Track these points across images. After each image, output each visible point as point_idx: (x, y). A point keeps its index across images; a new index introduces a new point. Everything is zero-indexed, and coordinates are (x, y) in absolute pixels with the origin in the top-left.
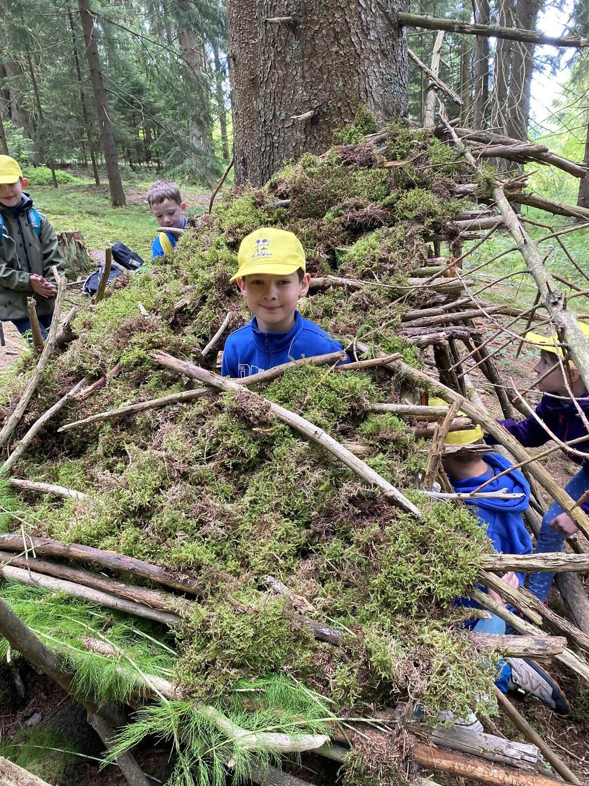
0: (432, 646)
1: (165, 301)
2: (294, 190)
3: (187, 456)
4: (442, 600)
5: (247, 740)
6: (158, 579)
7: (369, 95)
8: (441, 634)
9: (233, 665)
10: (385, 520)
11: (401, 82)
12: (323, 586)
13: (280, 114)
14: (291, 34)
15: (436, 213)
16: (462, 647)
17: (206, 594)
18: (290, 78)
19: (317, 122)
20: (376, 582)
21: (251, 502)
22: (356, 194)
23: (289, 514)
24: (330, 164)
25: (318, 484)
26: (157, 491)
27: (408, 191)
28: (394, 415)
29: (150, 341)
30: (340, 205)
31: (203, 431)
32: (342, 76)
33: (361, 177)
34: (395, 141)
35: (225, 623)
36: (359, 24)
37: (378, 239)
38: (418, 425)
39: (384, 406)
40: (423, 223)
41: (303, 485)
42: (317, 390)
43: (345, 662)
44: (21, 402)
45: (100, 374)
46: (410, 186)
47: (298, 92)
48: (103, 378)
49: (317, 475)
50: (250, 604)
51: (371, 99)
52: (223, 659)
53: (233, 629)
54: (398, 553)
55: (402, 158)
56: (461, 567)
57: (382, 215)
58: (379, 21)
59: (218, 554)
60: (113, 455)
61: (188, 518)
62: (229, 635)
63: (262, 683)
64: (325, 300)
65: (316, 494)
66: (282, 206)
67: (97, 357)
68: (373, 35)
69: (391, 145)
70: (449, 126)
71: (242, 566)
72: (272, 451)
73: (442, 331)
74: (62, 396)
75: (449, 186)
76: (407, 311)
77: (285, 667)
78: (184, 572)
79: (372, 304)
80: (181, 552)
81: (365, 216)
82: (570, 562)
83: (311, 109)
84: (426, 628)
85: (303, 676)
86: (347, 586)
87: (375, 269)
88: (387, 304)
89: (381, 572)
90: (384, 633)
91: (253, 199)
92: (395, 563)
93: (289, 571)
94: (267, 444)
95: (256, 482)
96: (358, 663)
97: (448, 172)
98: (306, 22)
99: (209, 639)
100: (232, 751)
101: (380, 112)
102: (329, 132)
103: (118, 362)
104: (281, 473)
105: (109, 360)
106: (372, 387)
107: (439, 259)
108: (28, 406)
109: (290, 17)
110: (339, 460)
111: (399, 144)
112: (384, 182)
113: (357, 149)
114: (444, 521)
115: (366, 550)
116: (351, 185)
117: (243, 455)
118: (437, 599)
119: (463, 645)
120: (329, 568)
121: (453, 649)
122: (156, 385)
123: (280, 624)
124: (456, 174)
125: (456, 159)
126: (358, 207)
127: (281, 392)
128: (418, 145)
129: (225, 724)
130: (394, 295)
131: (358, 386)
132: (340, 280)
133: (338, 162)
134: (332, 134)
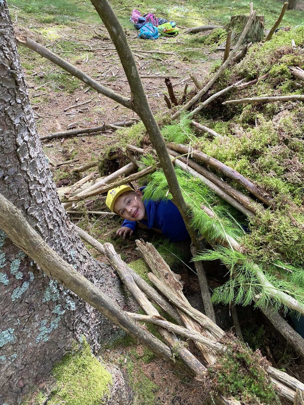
5: (272, 290)
6: (251, 190)
9: (277, 251)
17: (276, 207)
26: (266, 145)
35: (282, 227)
44: (209, 83)
45: (255, 77)
48: (256, 80)
53: (286, 231)
59: (291, 191)
60: (247, 122)
61: (280, 165)
62: (281, 234)
63: (291, 268)
67: (257, 66)
74: (230, 85)
78: (267, 192)
99: (269, 231)
103: (268, 71)
105: (263, 70)
108: (212, 86)
122: (287, 88)
129: (262, 276)
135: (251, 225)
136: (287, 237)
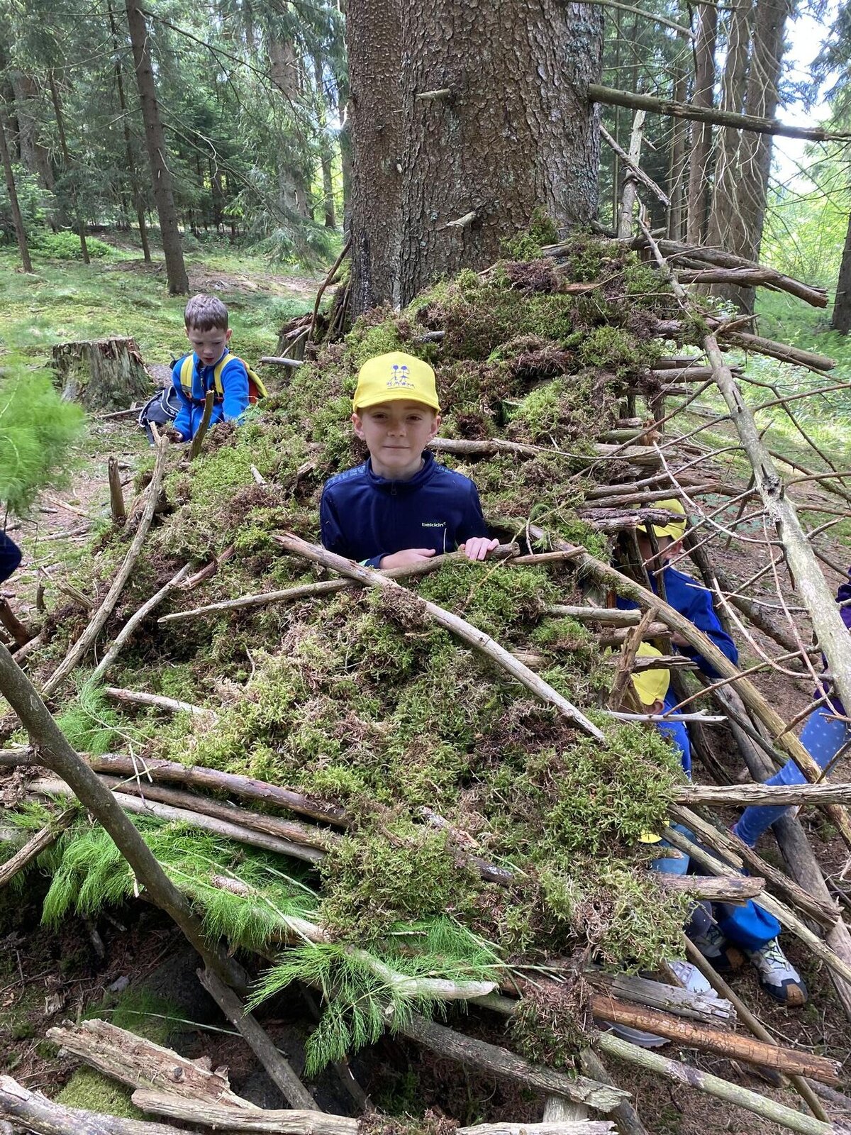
0: (615, 888)
1: (286, 465)
2: (450, 320)
3: (326, 663)
4: (627, 836)
5: (408, 984)
6: (299, 808)
7: (549, 193)
8: (625, 874)
9: (389, 906)
10: (563, 745)
11: (590, 174)
12: (489, 819)
13: (431, 212)
14: (447, 110)
15: (631, 361)
16: (648, 888)
17: (356, 825)
18: (445, 167)
19: (480, 227)
20: (552, 814)
21: (402, 720)
22: (530, 329)
23: (448, 735)
24: (495, 286)
25: (483, 700)
26: (291, 705)
27: (597, 328)
28: (574, 620)
29: (272, 519)
30: (509, 344)
31: (343, 634)
32: (514, 168)
33: (536, 306)
34: (580, 257)
35: (379, 859)
36: (538, 101)
37: (558, 392)
38: (603, 631)
39: (564, 608)
40: (614, 373)
41: (465, 702)
42: (482, 587)
43: (516, 905)
44: (112, 592)
45: (210, 558)
46: (600, 322)
47: (455, 185)
48: (213, 563)
49: (481, 690)
50: (407, 837)
51: (551, 198)
52: (376, 898)
53: (389, 865)
54: (578, 783)
55: (591, 280)
56: (650, 799)
57: (562, 359)
58: (564, 96)
59: (366, 781)
60: (230, 660)
61: (330, 738)
62: (383, 872)
63: (421, 926)
64: (490, 470)
65: (480, 713)
66: (433, 339)
67: (205, 537)
68: (555, 114)
69: (576, 261)
70: (651, 239)
71: (393, 795)
72: (427, 661)
73: (635, 514)
74: (161, 585)
75: (649, 323)
76: (592, 487)
77: (448, 909)
78: (329, 800)
79: (549, 477)
80: (325, 777)
81: (542, 359)
82: (772, 794)
83: (472, 209)
84: (609, 868)
85: (467, 920)
86: (516, 821)
87: (553, 432)
88: (568, 477)
89: (558, 804)
90: (560, 872)
91: (396, 330)
92: (574, 793)
93: (449, 802)
94: (421, 652)
95: (409, 696)
96: (530, 905)
97: (648, 302)
98: (467, 97)
99: (361, 875)
100: (390, 995)
101: (561, 216)
102: (495, 240)
103: (231, 543)
104: (438, 686)
105: (221, 541)
106: (550, 584)
107: (633, 420)
108: (120, 596)
109: (447, 90)
110: (508, 672)
111: (586, 261)
112: (566, 315)
113: (531, 267)
114: (632, 747)
115: (541, 779)
116: (523, 316)
117: (392, 664)
118: (621, 835)
119: (650, 886)
120: (496, 799)
121: (638, 891)
122: (281, 575)
123: (442, 861)
124: (659, 307)
125: (659, 287)
126: (533, 348)
127: (438, 589)
128: (611, 263)
129: (381, 968)
130: (576, 467)
131: (532, 584)
132: (509, 444)
133: (507, 284)
134: (499, 243)
135: (326, 878)
136: (395, 873)
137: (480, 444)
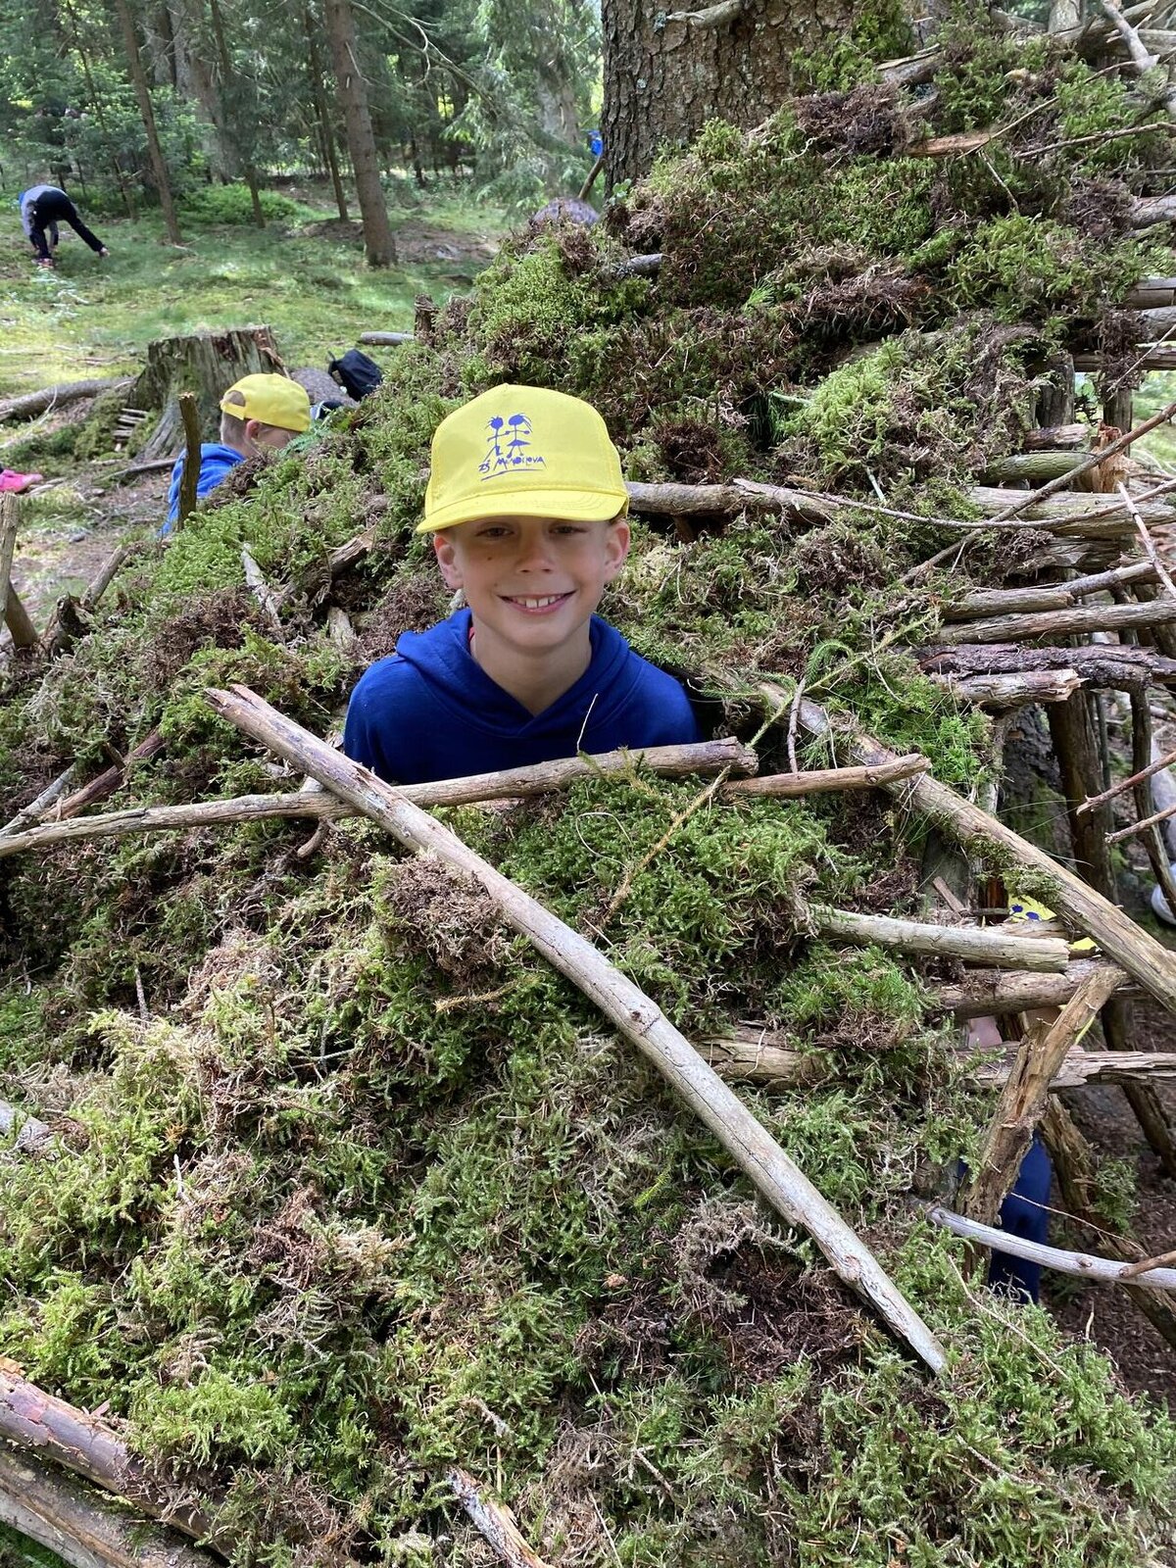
1: (305, 545)
2: (673, 225)
3: (262, 1054)
13: (655, 14)
19: (751, 31)
21: (434, 1214)
22: (838, 234)
23: (542, 1265)
24: (773, 150)
27: (990, 221)
28: (891, 958)
30: (790, 269)
33: (856, 185)
34: (961, 75)
37: (894, 369)
39: (865, 921)
41: (589, 1177)
45: (109, 756)
46: (996, 205)
49: (631, 1155)
55: (980, 127)
57: (906, 295)
64: (722, 555)
65: (627, 1211)
66: (640, 271)
69: (950, 86)
70: (1123, 24)
72: (504, 1060)
73: (1064, 665)
74: (15, 811)
75: (1111, 204)
76: (960, 595)
79: (857, 571)
81: (858, 297)
87: (874, 461)
88: (904, 569)
91: (561, 253)
93: (522, 1461)
95: (458, 1146)
97: (1111, 161)
102: (782, 58)
103: (156, 721)
105: (136, 717)
106: (830, 852)
107: (1068, 429)
110: (698, 1118)
111: (973, 83)
112: (921, 198)
113: (850, 104)
115: (755, 1470)
116: (827, 208)
117: (418, 1065)
120: (644, 1476)
124: (1134, 167)
125: (1140, 121)
126: (841, 273)
128: (1028, 83)
130: (924, 544)
131: (781, 860)
132: (771, 492)
133: (796, 144)
134: (788, 65)
137: (706, 493)
